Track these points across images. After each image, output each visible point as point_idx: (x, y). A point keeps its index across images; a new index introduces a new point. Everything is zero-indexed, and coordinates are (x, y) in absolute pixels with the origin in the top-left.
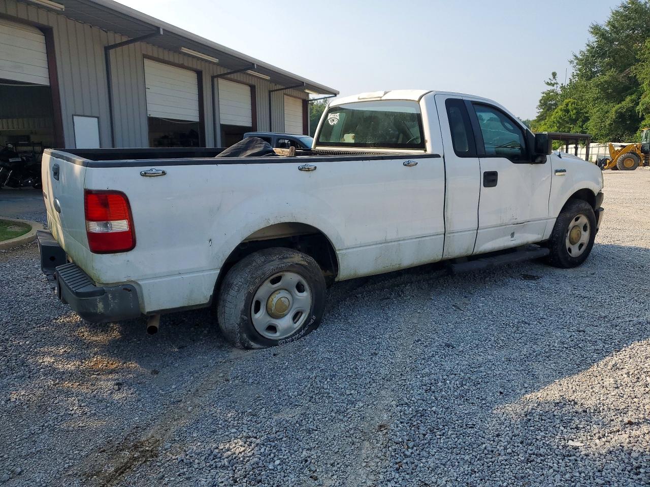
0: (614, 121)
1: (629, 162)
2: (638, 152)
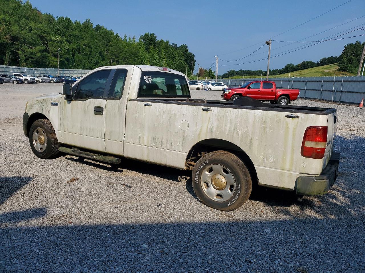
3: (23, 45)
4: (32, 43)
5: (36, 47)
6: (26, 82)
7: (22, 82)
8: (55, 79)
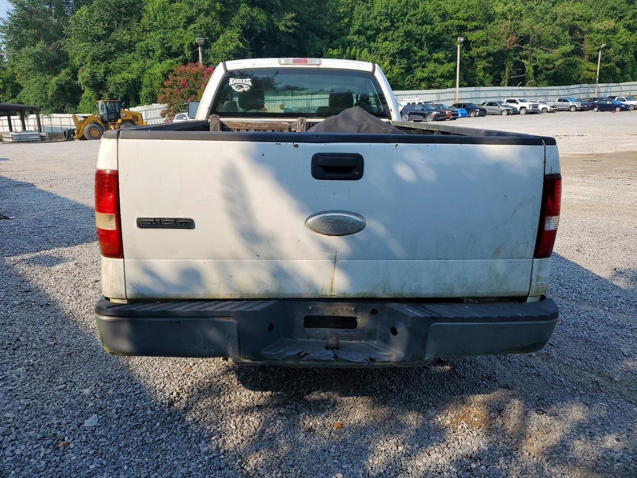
0: (56, 93)
1: (94, 132)
2: (99, 122)
3: (535, 49)
4: (552, 43)
5: (558, 48)
6: (523, 112)
7: (516, 112)
8: (578, 105)
